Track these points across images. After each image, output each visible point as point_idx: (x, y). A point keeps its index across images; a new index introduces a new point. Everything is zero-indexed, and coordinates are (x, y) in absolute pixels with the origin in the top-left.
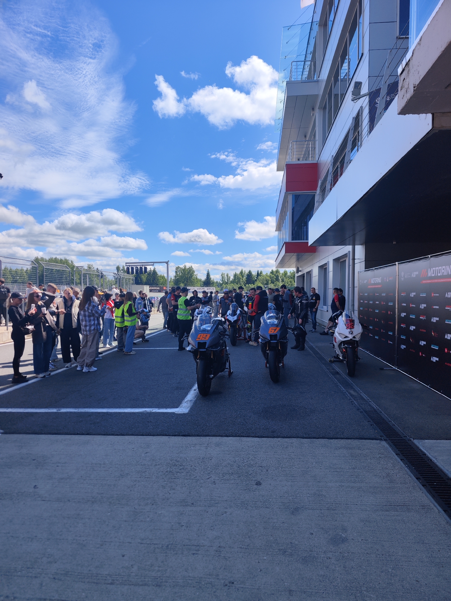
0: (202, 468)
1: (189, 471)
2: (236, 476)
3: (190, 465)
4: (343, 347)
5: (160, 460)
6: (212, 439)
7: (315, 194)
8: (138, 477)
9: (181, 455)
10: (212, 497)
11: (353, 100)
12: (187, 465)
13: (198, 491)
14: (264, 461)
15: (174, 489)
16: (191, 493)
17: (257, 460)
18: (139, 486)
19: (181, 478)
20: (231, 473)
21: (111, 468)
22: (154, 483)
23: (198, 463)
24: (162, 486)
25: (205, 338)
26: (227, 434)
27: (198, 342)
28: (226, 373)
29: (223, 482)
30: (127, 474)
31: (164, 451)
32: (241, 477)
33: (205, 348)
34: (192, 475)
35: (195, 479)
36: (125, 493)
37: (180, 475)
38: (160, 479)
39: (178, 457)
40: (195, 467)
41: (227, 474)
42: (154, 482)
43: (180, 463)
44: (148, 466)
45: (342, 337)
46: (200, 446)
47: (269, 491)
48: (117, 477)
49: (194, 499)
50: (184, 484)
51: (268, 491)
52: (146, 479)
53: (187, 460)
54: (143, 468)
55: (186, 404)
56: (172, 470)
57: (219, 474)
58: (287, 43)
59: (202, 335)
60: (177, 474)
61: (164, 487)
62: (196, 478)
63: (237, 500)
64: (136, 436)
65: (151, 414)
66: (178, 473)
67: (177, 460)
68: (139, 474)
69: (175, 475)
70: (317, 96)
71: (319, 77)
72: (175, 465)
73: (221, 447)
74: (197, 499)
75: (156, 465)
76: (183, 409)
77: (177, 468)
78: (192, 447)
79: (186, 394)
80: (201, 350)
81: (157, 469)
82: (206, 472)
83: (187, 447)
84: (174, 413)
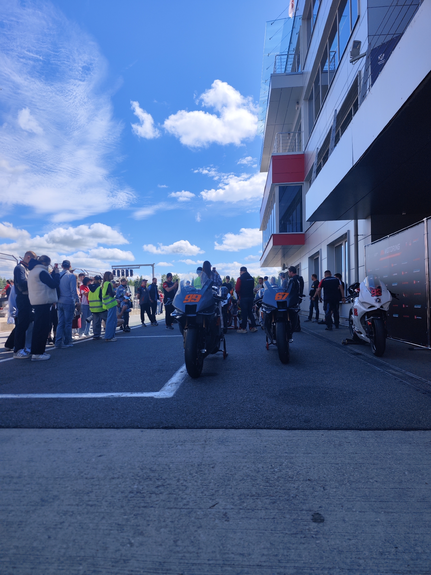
0: (199, 484)
1: (174, 490)
2: (268, 501)
3: (175, 477)
4: (367, 320)
5: (121, 469)
6: (211, 432)
7: (303, 185)
8: (74, 504)
9: (159, 459)
10: (225, 554)
11: (351, 62)
12: (171, 479)
13: (192, 538)
14: (312, 469)
15: (141, 534)
16: (179, 543)
17: (297, 467)
18: (69, 526)
19: (158, 506)
20: (254, 493)
21: (29, 484)
22: (103, 518)
23: (191, 474)
24: (119, 525)
25: (195, 300)
26: (235, 425)
27: (186, 305)
28: (220, 354)
29: (243, 516)
30: (56, 497)
31: (131, 452)
32: (278, 502)
33: (195, 313)
34: (180, 499)
35: (186, 507)
36: (35, 544)
37: (158, 499)
38: (116, 507)
39: (155, 464)
40: (186, 481)
41: (249, 497)
42: (102, 515)
43: (157, 475)
44: (99, 480)
45: (365, 307)
46: (192, 444)
47: (349, 537)
48: (33, 504)
49: (186, 561)
50: (162, 520)
51: (346, 538)
52: (89, 507)
53: (169, 469)
54: (87, 485)
55: (170, 387)
56: (141, 488)
57: (231, 496)
58: (270, 39)
59: (191, 295)
60: (150, 497)
61: (120, 527)
62: (188, 506)
63: (284, 565)
64: (89, 430)
65: (119, 399)
66: (153, 495)
67: (152, 468)
68: (78, 497)
69: (148, 500)
70: (302, 88)
71: (303, 69)
72: (149, 478)
73: (229, 446)
74: (191, 561)
75: (113, 478)
76: (165, 392)
77: (151, 484)
78: (179, 446)
79: (171, 376)
80: (189, 315)
81: (114, 486)
82: (206, 492)
83: (170, 446)
84: (152, 398)
